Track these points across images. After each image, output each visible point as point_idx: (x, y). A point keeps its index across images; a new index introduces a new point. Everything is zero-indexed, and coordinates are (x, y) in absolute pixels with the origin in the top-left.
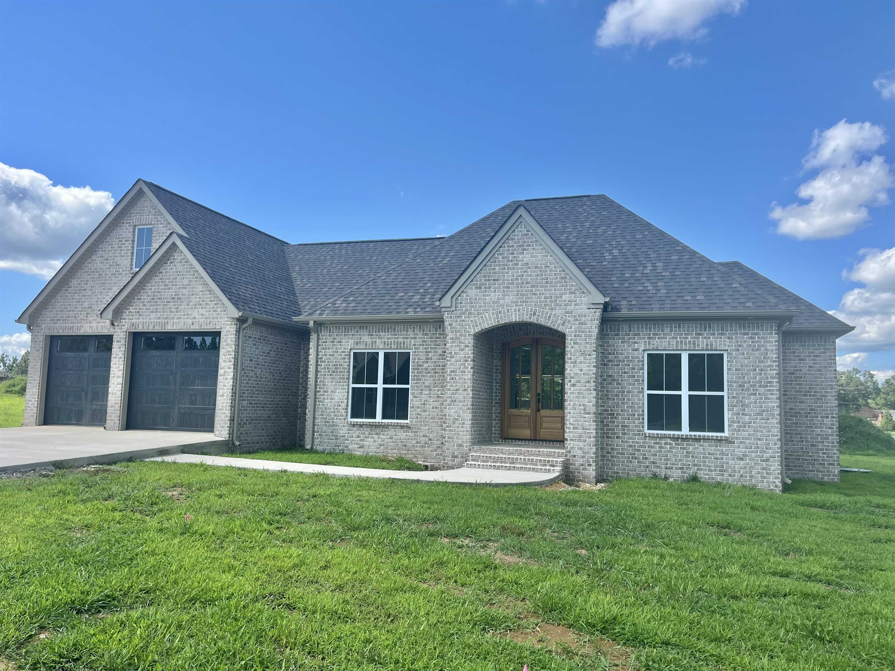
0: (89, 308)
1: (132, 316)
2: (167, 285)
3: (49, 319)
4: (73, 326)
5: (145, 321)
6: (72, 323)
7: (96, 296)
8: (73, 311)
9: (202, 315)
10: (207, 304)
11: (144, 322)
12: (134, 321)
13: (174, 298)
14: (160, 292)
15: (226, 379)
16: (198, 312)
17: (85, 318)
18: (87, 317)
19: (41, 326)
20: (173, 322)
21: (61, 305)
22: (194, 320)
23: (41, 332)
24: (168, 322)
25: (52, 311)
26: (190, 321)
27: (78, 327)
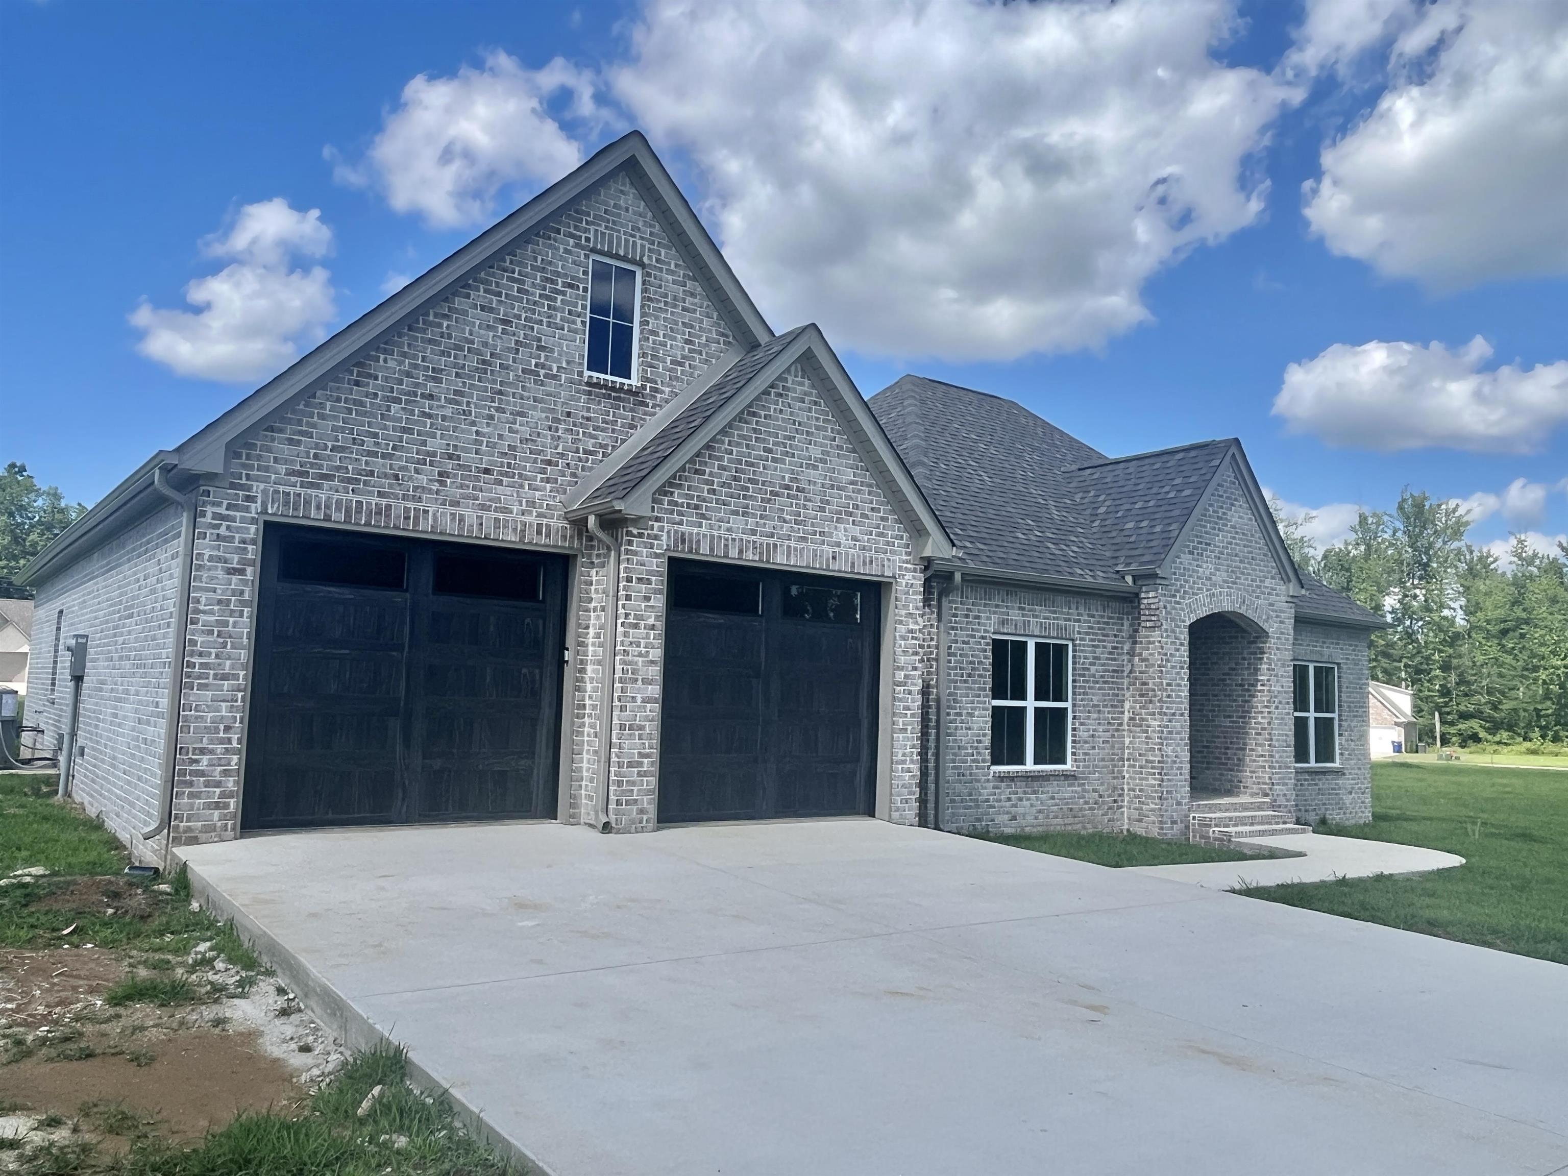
0: (450, 457)
1: (680, 514)
2: (770, 451)
3: (283, 468)
4: (389, 507)
5: (715, 533)
6: (381, 494)
7: (473, 423)
8: (390, 456)
9: (855, 539)
10: (864, 516)
11: (712, 537)
12: (684, 528)
13: (788, 487)
14: (752, 465)
15: (910, 693)
16: (845, 530)
17: (435, 487)
18: (442, 483)
19: (249, 489)
20: (789, 547)
21: (335, 429)
22: (837, 549)
23: (247, 509)
24: (775, 546)
25: (299, 443)
26: (828, 550)
27: (407, 510)
